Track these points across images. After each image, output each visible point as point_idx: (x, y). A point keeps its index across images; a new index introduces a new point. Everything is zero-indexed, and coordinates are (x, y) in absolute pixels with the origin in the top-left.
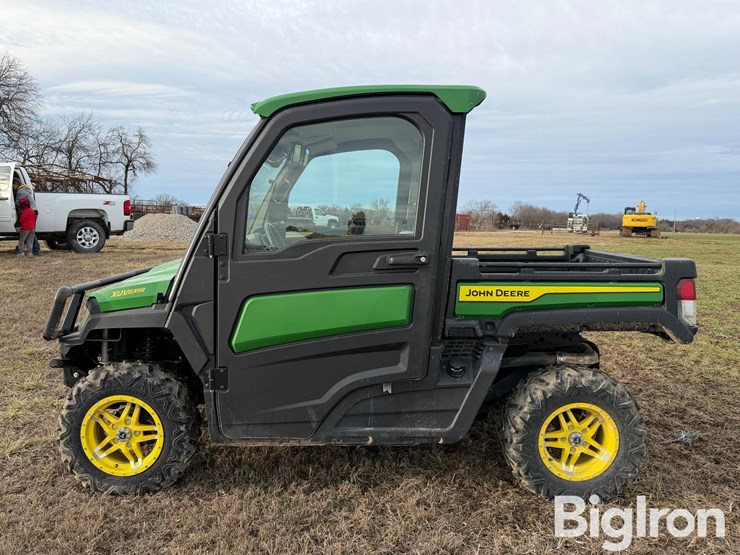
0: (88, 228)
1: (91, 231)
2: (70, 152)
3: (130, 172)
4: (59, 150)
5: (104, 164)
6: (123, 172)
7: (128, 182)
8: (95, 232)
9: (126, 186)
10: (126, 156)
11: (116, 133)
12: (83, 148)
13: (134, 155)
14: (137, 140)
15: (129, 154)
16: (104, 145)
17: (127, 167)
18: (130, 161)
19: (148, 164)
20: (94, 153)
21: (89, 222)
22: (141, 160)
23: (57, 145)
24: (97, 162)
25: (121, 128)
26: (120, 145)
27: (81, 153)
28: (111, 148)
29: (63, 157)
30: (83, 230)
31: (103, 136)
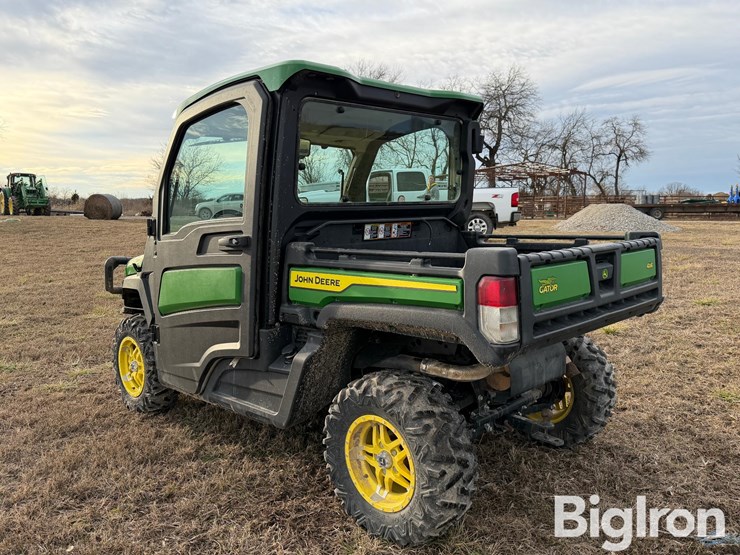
0: (478, 220)
1: (481, 222)
2: (564, 149)
3: (622, 163)
4: (554, 147)
5: (596, 156)
6: (615, 163)
7: (619, 172)
8: (484, 224)
9: (616, 178)
10: (619, 146)
11: (609, 125)
12: (577, 143)
13: (627, 144)
14: (631, 129)
15: (621, 145)
16: (598, 138)
17: (619, 158)
18: (622, 151)
19: (641, 153)
20: (587, 147)
21: (478, 214)
22: (633, 149)
23: (552, 143)
24: (590, 154)
25: (615, 118)
26: (613, 136)
27: (575, 148)
28: (604, 140)
29: (558, 153)
30: (473, 221)
31: (596, 128)
